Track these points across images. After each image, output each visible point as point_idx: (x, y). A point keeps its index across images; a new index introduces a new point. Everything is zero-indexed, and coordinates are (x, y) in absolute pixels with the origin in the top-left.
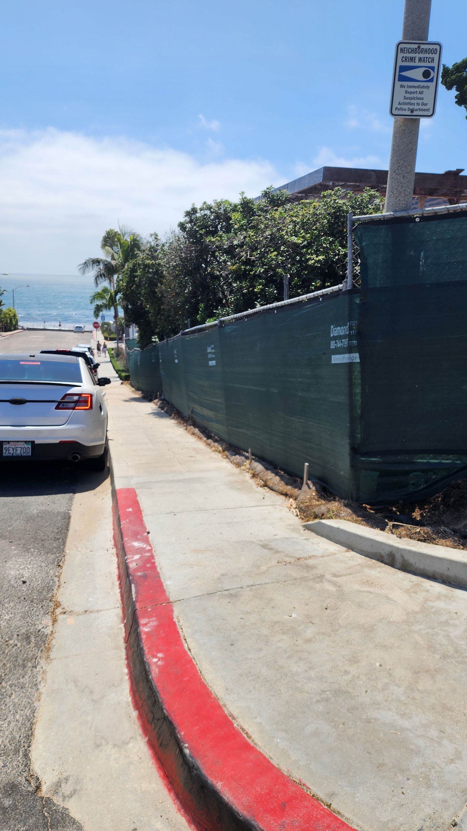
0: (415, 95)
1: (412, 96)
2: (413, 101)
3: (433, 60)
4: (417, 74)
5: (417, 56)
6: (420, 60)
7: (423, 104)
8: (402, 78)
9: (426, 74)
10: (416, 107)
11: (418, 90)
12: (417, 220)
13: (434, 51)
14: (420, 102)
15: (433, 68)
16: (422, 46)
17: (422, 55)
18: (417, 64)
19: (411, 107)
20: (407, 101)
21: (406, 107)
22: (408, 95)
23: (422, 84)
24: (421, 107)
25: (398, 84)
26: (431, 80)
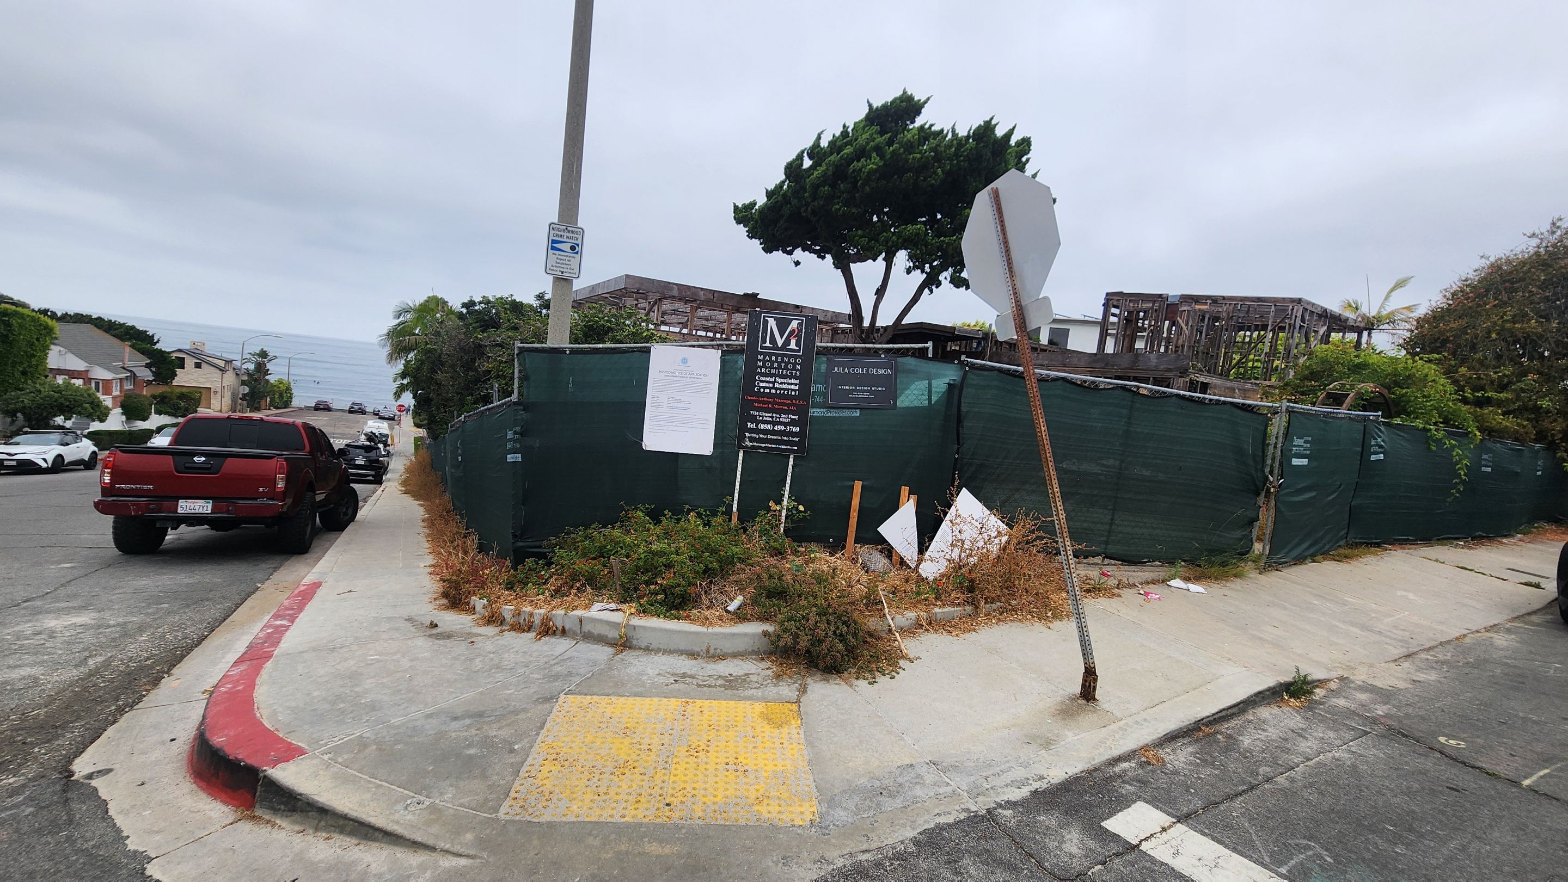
0: (564, 262)
1: (562, 262)
2: (562, 266)
3: (577, 239)
4: (566, 247)
5: (566, 234)
6: (568, 237)
7: (570, 269)
8: (553, 248)
9: (573, 248)
10: (565, 270)
11: (567, 258)
12: (568, 352)
13: (579, 233)
14: (569, 267)
15: (578, 245)
16: (569, 228)
17: (569, 235)
18: (565, 240)
19: (562, 270)
20: (558, 265)
21: (558, 269)
22: (558, 261)
23: (569, 254)
24: (569, 270)
25: (551, 252)
26: (577, 253)
